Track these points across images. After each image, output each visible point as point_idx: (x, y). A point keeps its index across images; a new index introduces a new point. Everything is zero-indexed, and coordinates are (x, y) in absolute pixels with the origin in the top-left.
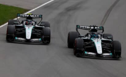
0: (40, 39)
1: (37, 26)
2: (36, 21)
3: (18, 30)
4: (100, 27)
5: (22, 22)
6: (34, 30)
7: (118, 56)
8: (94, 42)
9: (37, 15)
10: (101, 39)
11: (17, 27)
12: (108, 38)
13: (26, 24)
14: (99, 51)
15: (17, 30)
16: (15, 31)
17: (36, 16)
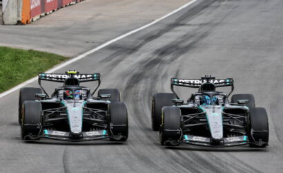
0: (104, 132)
1: (91, 100)
2: (88, 89)
3: (49, 113)
4: (225, 80)
5: (56, 93)
6: (87, 110)
7: (261, 143)
8: (205, 114)
9: (86, 75)
10: (223, 105)
11: (46, 106)
12: (239, 104)
13: (66, 97)
14: (217, 132)
15: (45, 113)
16: (43, 114)
17: (84, 76)
